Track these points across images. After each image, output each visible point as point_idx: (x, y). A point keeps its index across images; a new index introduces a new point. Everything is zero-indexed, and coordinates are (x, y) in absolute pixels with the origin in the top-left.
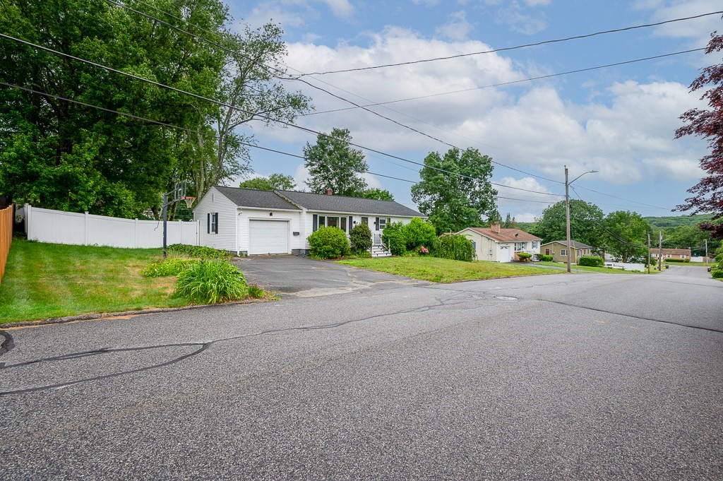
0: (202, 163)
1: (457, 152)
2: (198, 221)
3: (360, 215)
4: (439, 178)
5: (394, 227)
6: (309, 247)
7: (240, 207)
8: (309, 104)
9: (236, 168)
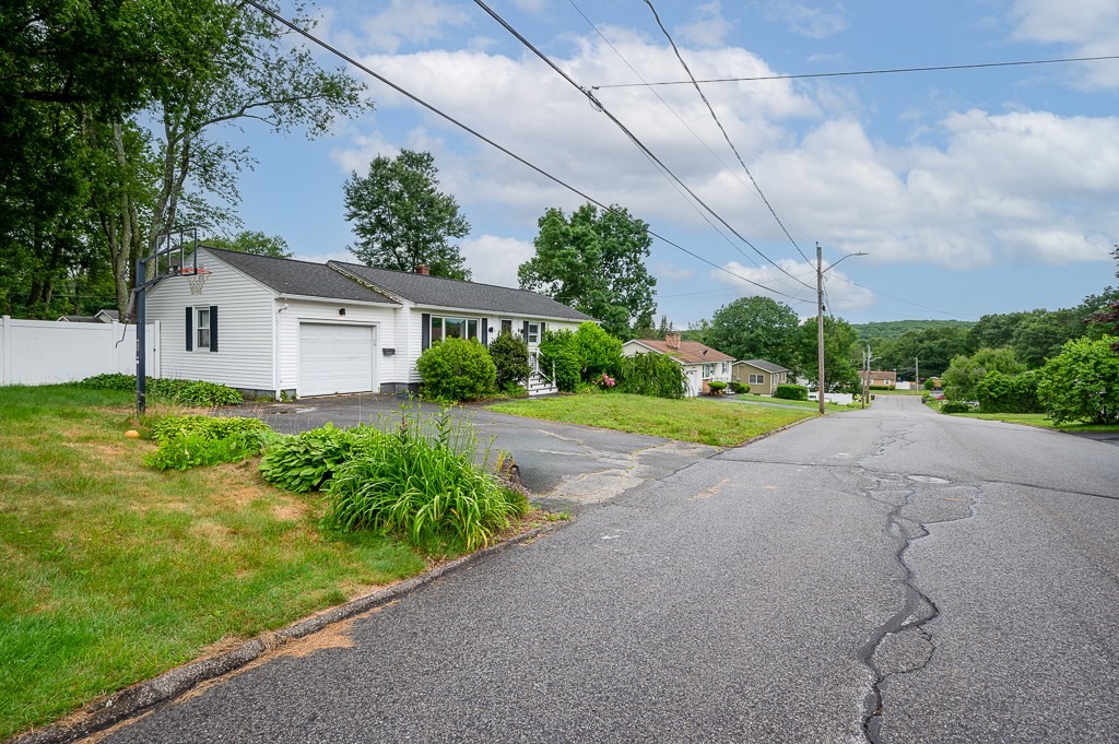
0: (126, 197)
1: (594, 210)
2: (157, 322)
3: (500, 317)
4: (569, 254)
5: (558, 338)
6: (417, 379)
7: (284, 295)
8: (362, 96)
9: (202, 213)
